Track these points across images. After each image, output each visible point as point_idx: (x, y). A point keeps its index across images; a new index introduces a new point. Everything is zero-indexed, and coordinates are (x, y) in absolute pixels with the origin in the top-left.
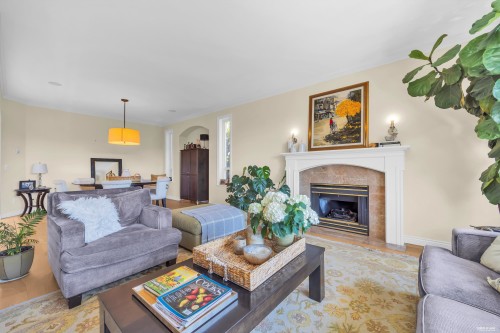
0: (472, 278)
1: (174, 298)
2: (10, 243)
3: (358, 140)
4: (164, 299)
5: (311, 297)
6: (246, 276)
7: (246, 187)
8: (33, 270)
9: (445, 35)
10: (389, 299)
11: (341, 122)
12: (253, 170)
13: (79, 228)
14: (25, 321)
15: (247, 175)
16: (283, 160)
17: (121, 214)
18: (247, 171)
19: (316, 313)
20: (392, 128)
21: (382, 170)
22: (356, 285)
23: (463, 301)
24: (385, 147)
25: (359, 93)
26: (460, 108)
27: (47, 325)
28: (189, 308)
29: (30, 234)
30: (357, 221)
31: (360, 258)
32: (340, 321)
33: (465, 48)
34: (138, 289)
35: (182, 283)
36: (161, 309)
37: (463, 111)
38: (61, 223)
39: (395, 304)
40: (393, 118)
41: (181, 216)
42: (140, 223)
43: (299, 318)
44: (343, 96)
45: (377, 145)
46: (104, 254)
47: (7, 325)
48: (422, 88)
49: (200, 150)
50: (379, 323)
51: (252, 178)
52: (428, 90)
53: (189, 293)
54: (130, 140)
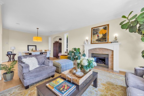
0: (142, 82)
1: (59, 88)
2: (8, 70)
3: (106, 41)
4: (56, 88)
5: (94, 86)
6: (78, 81)
7: (73, 54)
8: (14, 78)
9: (133, 11)
10: (116, 87)
11: (101, 36)
12: (75, 49)
13: (28, 66)
14: (14, 93)
15: (73, 50)
16: (84, 46)
17: (39, 62)
18: (73, 49)
19: (96, 91)
20: (116, 37)
21: (112, 50)
22: (106, 83)
23: (139, 89)
24: (114, 43)
25: (106, 28)
26: (136, 32)
27: (20, 94)
28: (63, 90)
29: (13, 68)
30: (105, 64)
31: (106, 75)
32: (103, 93)
33: (139, 16)
34: (47, 85)
35: (60, 83)
36: (55, 91)
37: (137, 33)
38: (23, 65)
39: (118, 89)
40: (116, 35)
41: (55, 62)
42: (44, 64)
43: (91, 92)
44: (101, 28)
45: (111, 42)
46: (35, 74)
47: (9, 94)
48: (125, 26)
49: (59, 43)
50: (114, 94)
51: (75, 51)
52: (127, 27)
53: (63, 86)
54: (39, 40)
